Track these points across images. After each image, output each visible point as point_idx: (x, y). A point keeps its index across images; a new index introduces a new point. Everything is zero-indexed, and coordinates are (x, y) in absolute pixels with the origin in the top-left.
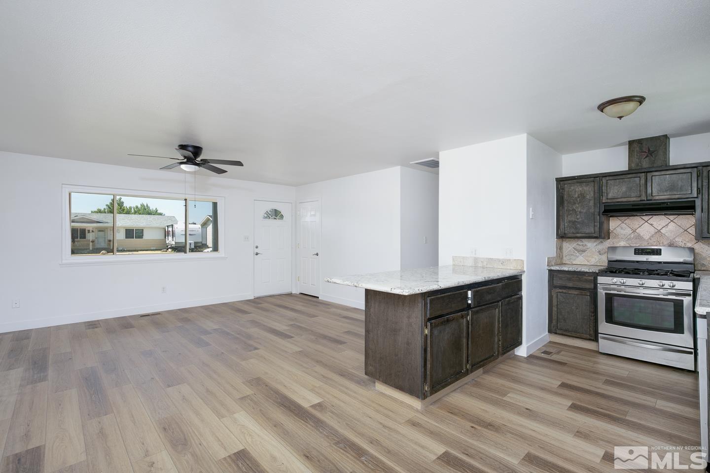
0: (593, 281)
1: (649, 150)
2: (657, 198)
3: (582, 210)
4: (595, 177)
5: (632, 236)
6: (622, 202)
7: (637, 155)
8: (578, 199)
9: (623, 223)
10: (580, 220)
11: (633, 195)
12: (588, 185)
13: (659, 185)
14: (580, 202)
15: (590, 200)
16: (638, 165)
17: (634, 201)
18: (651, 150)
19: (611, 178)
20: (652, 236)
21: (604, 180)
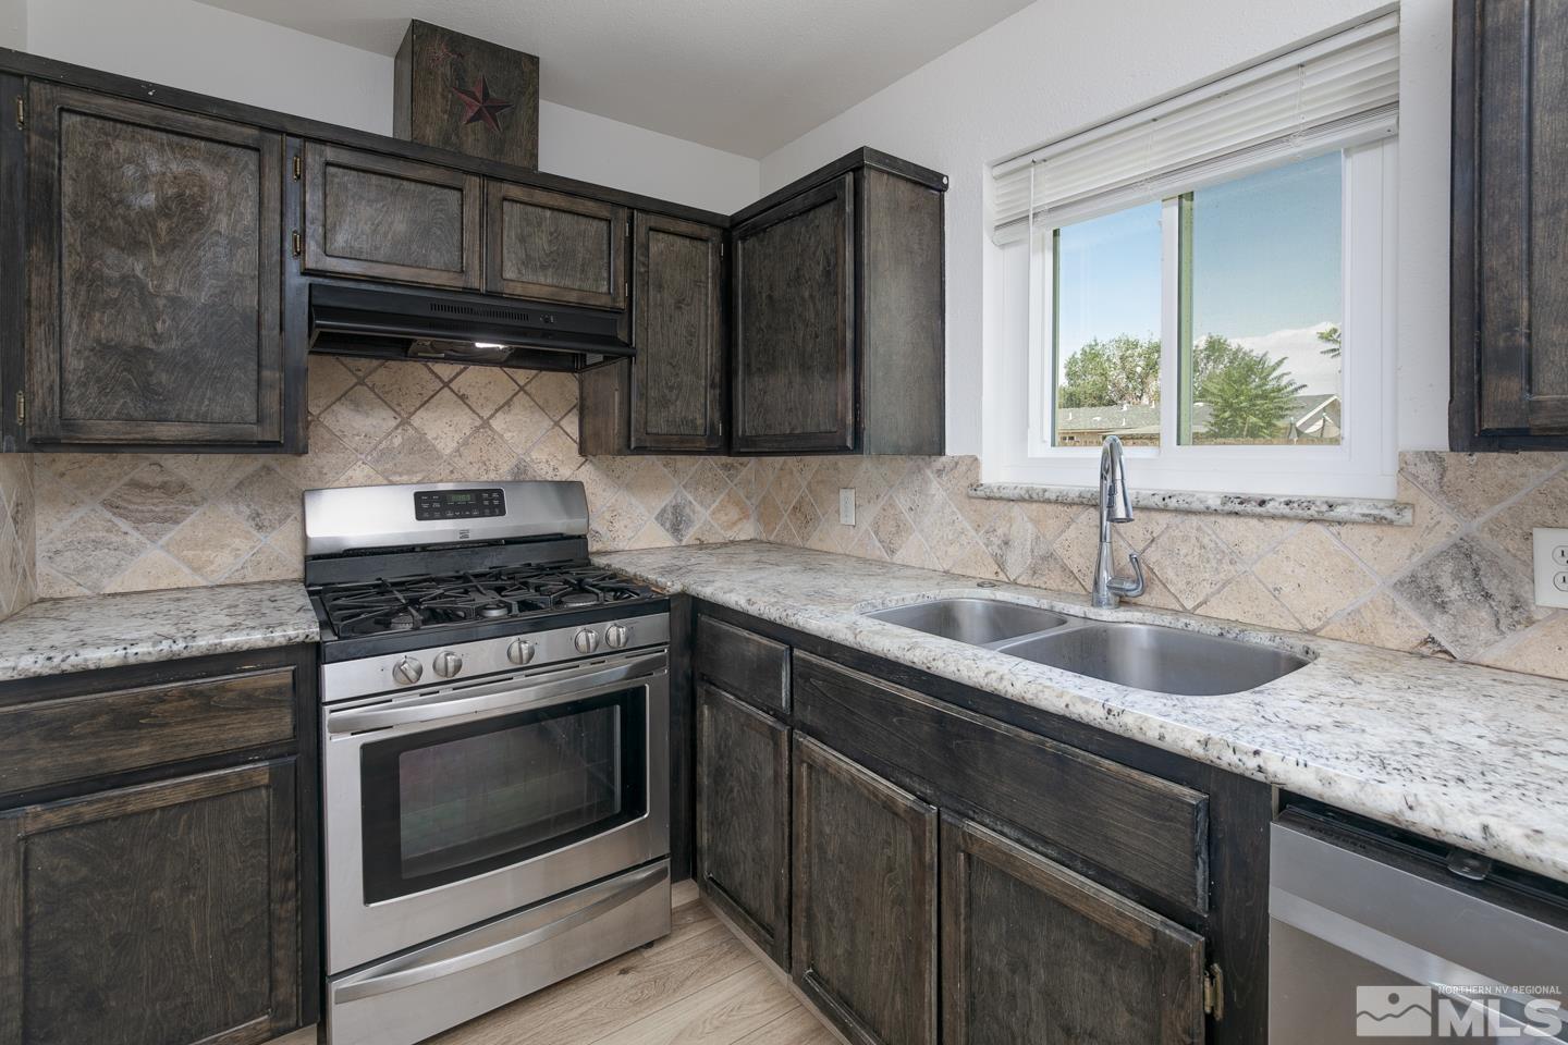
0: (289, 696)
1: (486, 95)
2: (518, 290)
3: (185, 293)
4: (262, 128)
5: (397, 441)
6: (393, 283)
7: (444, 97)
8: (163, 226)
9: (361, 382)
10: (175, 344)
11: (435, 259)
12: (225, 157)
13: (522, 239)
14: (174, 245)
15: (234, 243)
16: (447, 141)
17: (438, 289)
18: (493, 94)
19: (345, 157)
20: (466, 443)
21: (314, 157)
